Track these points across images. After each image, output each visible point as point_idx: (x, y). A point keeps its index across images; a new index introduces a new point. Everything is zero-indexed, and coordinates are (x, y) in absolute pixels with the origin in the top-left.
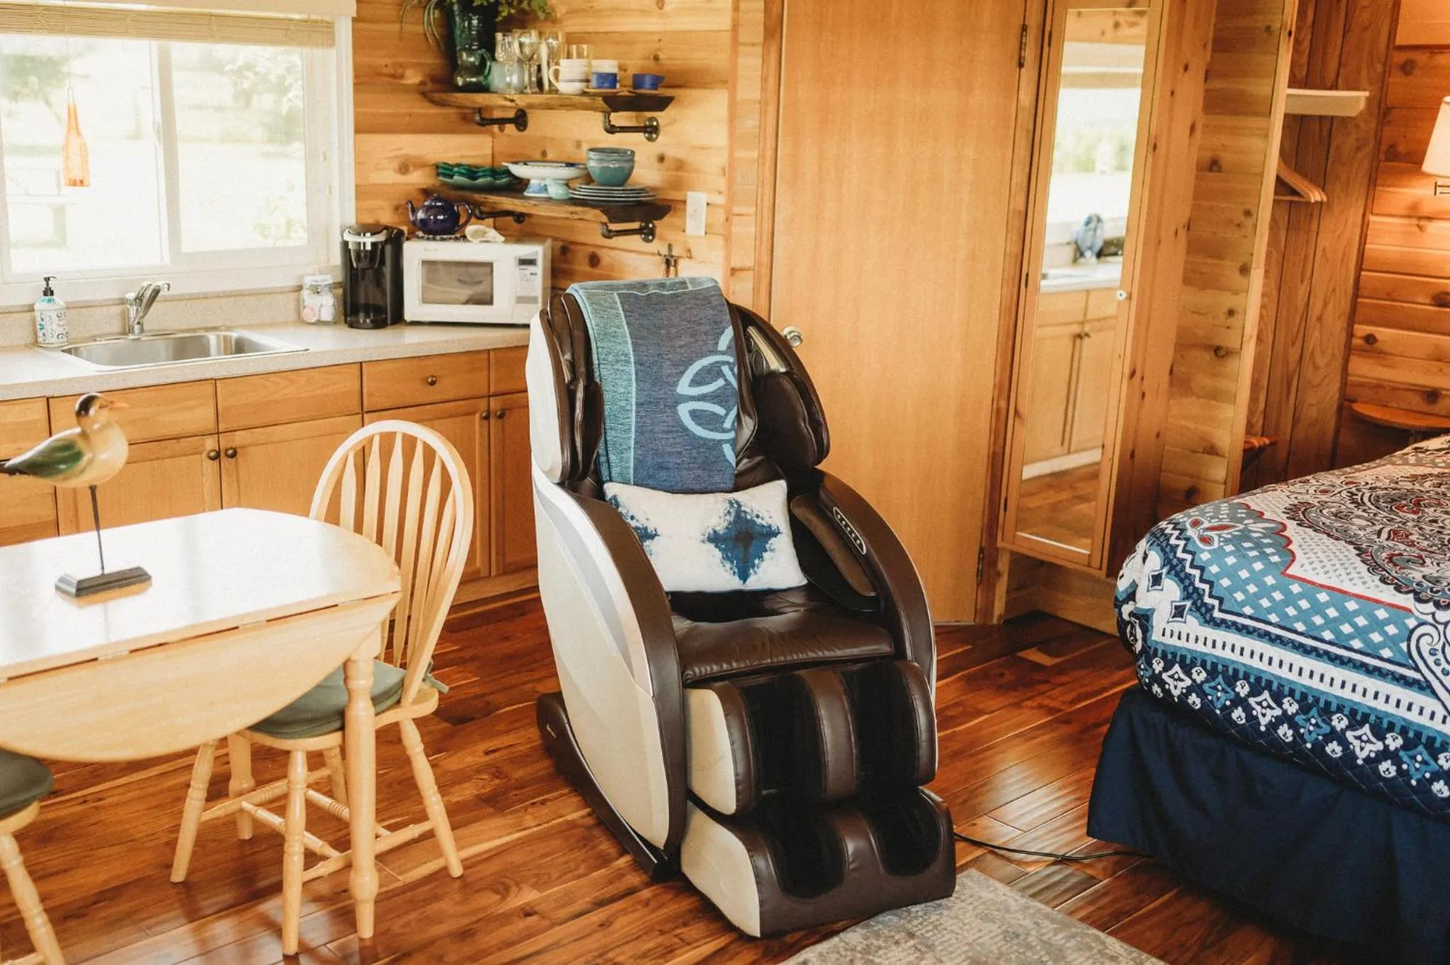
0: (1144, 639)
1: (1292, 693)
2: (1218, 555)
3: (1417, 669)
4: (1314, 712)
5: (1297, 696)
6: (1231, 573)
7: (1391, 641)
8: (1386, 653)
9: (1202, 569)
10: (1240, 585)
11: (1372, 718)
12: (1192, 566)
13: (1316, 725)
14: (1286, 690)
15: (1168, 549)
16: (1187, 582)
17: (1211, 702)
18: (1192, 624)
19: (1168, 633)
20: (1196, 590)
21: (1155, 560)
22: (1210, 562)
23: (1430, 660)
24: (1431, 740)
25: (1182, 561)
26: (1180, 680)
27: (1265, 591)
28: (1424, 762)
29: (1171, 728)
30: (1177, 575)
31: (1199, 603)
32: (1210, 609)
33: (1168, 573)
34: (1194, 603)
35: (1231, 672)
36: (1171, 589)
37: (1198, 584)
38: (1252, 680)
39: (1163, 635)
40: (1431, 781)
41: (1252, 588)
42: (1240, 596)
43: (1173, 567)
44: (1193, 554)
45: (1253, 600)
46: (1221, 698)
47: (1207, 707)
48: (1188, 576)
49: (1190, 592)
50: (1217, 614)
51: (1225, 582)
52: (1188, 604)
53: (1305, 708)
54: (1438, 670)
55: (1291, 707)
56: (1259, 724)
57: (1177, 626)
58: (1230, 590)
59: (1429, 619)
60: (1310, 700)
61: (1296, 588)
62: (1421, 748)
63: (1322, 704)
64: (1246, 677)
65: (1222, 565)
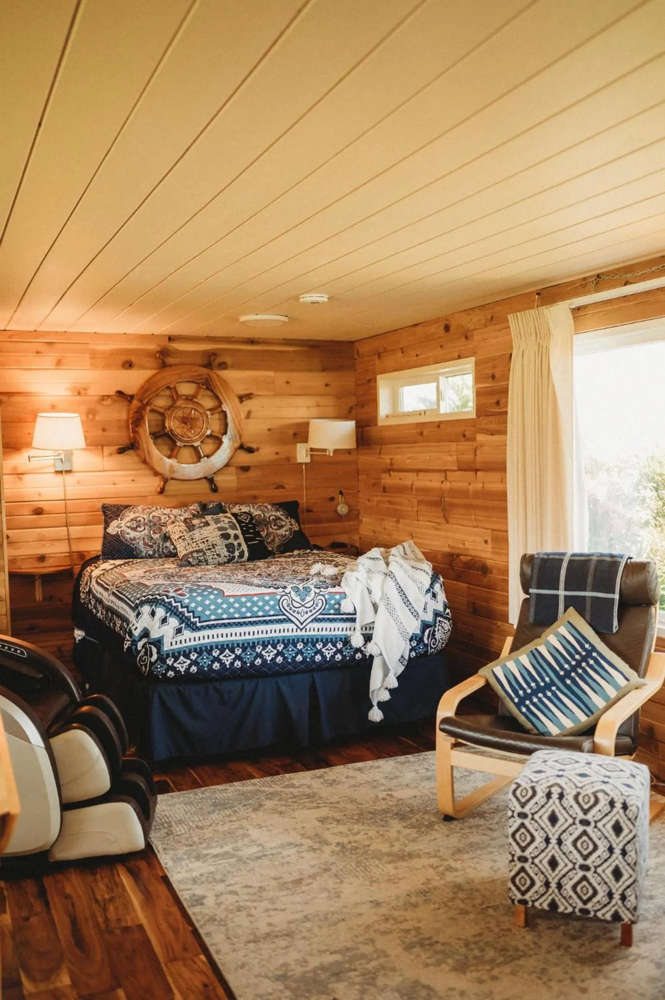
0: (158, 652)
1: (238, 645)
2: (192, 599)
3: (284, 614)
4: (249, 649)
5: (241, 646)
6: (201, 604)
7: (273, 608)
8: (272, 613)
9: (187, 607)
10: (206, 607)
11: (271, 642)
12: (182, 607)
13: (251, 654)
14: (235, 645)
15: (167, 604)
16: (181, 616)
17: (202, 666)
18: (187, 634)
19: (174, 643)
20: (186, 618)
21: (161, 612)
22: (190, 603)
23: (288, 609)
24: (293, 640)
25: (176, 607)
26: (184, 662)
27: (218, 606)
28: (293, 650)
30: (175, 614)
31: (189, 623)
32: (194, 623)
33: (170, 615)
34: (187, 624)
35: (209, 648)
36: (173, 622)
37: (187, 614)
38: (219, 647)
39: (171, 645)
40: (295, 657)
41: (213, 607)
42: (208, 613)
43: (172, 612)
44: (180, 602)
45: (214, 612)
46: (205, 661)
47: (200, 670)
48: (181, 613)
49: (182, 618)
50: (198, 625)
51: (200, 609)
52: (183, 625)
53: (244, 649)
54: (291, 612)
55: (238, 652)
56: (226, 665)
57: (179, 638)
58: (203, 611)
59: (284, 593)
60: (246, 645)
61: (231, 600)
62: (290, 645)
63: (251, 645)
64: (217, 647)
65: (197, 602)
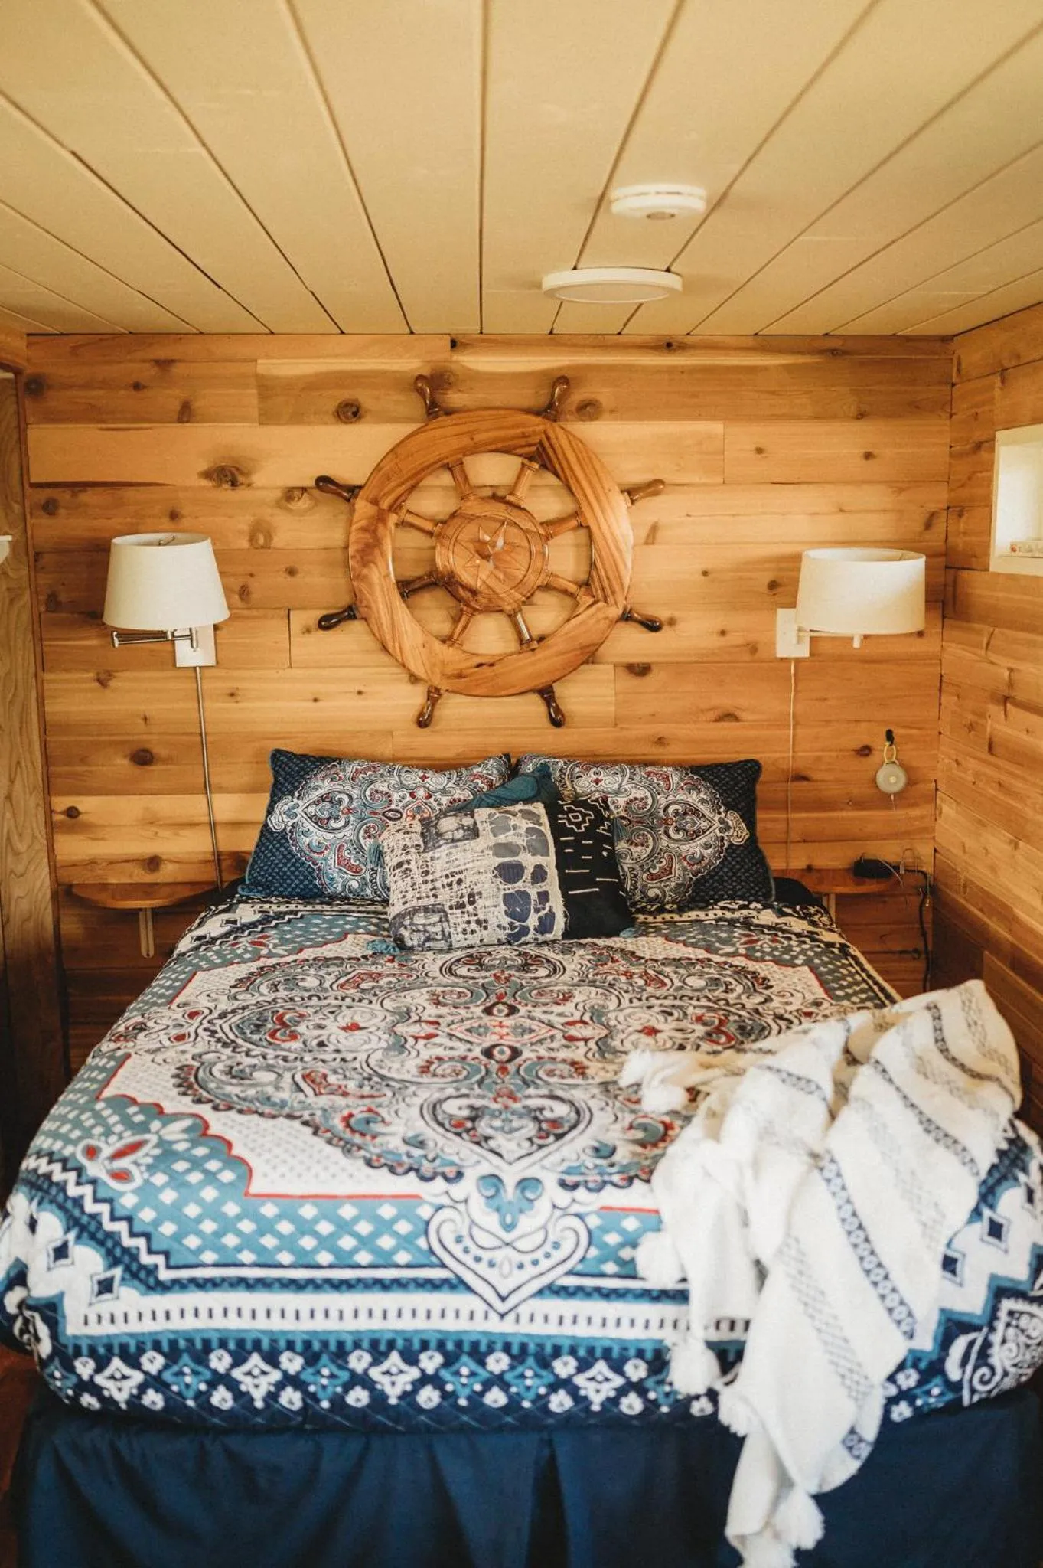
0: (54, 1336)
1: (290, 1346)
2: (147, 1193)
3: (443, 1266)
4: (325, 1358)
5: (299, 1347)
6: (174, 1213)
7: (406, 1241)
8: (402, 1258)
9: (129, 1219)
10: (189, 1227)
11: (400, 1343)
12: (114, 1218)
13: (332, 1376)
14: (282, 1344)
15: (69, 1205)
16: (110, 1244)
17: (179, 1394)
18: (129, 1298)
19: (92, 1319)
20: (126, 1251)
21: (52, 1225)
22: (139, 1207)
23: (457, 1250)
24: (475, 1345)
25: (94, 1217)
26: (125, 1377)
27: (227, 1225)
28: (473, 1374)
29: (122, 1444)
30: (93, 1237)
31: (134, 1267)
32: (152, 1270)
33: (78, 1237)
34: (128, 1269)
35: (199, 1345)
36: (88, 1260)
37: (127, 1241)
38: (232, 1346)
39: (86, 1323)
40: (482, 1394)
41: (208, 1226)
42: (192, 1242)
43: (83, 1228)
44: (110, 1201)
45: (213, 1242)
46: (189, 1381)
47: (174, 1403)
48: (110, 1235)
49: (115, 1253)
50: (165, 1275)
51: (168, 1229)
52: (118, 1272)
53: (311, 1359)
54: (468, 1260)
55: (292, 1363)
56: (252, 1400)
57: (107, 1305)
58: (178, 1237)
59: (445, 1201)
60: (316, 1346)
61: (269, 1210)
62: (465, 1358)
63: (333, 1347)
64: (223, 1344)
65: (158, 1206)
